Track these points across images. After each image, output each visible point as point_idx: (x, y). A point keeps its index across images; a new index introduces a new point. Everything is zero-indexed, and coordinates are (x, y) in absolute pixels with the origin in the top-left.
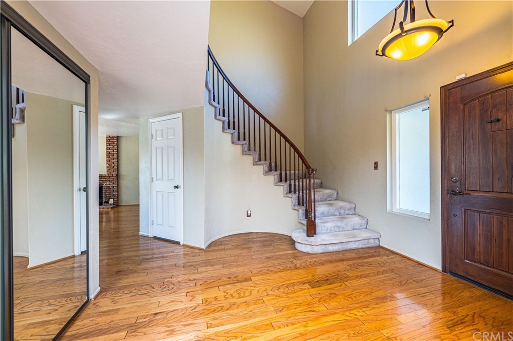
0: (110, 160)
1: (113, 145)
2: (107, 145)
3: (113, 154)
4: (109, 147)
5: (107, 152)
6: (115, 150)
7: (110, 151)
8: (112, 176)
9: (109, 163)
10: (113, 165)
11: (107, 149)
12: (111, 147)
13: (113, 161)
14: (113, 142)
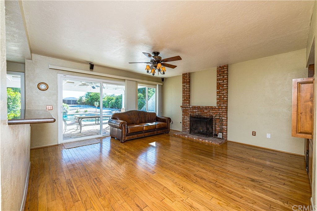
0: (220, 91)
1: (223, 75)
2: (218, 76)
3: (223, 85)
4: (219, 77)
5: (217, 83)
6: (226, 80)
7: (220, 82)
8: (222, 108)
9: (219, 95)
10: (223, 97)
11: (217, 80)
12: (222, 77)
13: (223, 92)
14: (223, 71)
